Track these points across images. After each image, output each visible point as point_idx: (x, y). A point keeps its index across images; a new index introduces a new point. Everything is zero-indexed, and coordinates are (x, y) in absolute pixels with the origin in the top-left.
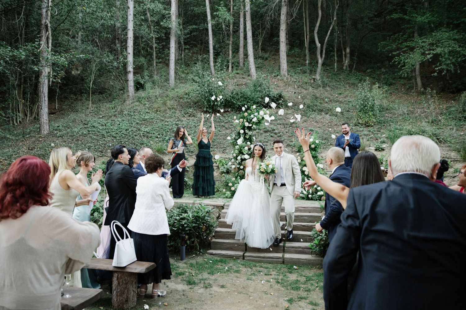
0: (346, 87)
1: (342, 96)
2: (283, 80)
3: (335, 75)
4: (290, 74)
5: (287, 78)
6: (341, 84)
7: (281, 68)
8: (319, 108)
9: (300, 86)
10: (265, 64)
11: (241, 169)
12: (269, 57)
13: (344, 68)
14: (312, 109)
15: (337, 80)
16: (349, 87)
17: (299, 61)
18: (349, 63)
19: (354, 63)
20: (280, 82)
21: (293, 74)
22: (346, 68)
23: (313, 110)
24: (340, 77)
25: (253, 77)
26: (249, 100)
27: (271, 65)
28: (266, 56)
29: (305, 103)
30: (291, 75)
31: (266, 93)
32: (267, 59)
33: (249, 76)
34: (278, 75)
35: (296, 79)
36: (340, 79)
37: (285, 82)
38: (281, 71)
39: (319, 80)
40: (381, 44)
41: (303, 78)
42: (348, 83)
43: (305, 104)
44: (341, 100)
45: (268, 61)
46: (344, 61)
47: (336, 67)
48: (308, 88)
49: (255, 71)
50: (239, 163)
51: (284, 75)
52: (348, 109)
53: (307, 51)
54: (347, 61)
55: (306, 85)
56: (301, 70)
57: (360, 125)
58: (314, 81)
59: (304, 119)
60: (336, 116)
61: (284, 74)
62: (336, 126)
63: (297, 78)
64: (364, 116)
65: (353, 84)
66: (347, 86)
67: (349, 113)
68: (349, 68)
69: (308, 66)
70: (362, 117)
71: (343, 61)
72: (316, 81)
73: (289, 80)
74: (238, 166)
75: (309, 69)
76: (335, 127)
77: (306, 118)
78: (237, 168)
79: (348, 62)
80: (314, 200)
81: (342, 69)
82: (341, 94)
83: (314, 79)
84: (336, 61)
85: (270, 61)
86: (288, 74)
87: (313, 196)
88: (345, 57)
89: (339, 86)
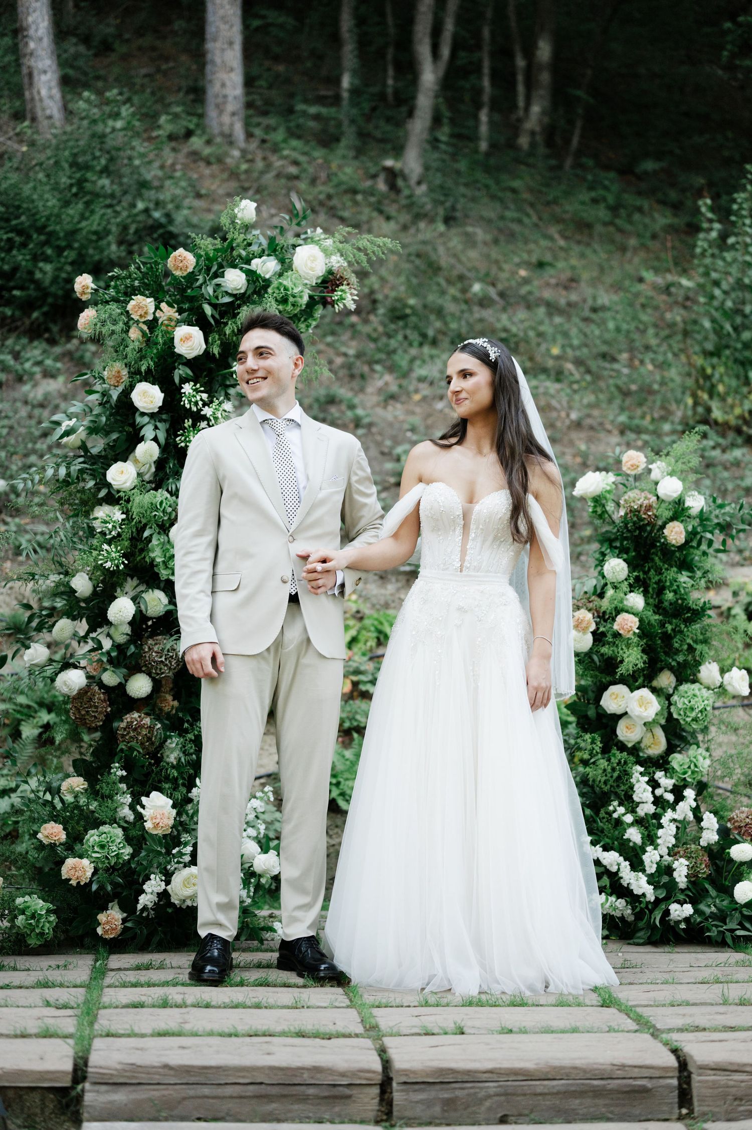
0: (551, 238)
1: (549, 275)
2: (220, 161)
3: (487, 170)
4: (258, 132)
5: (244, 152)
6: (526, 220)
7: (213, 90)
8: (454, 326)
9: (321, 204)
10: (102, 72)
11: (133, 704)
12: (120, 36)
13: (524, 141)
14: (416, 328)
15: (500, 194)
16: (566, 238)
17: (288, 81)
18: (546, 120)
19: (571, 123)
20: (207, 172)
21: (279, 136)
22: (533, 145)
23: (424, 336)
24: (516, 184)
25: (44, 124)
26: (47, 243)
27: (138, 81)
28: (107, 28)
29: (372, 292)
30: (264, 141)
31: (146, 211)
32: (105, 48)
33: (18, 116)
34: (189, 134)
35: (296, 163)
36: (514, 191)
37: (234, 175)
38: (212, 113)
39: (419, 183)
40: (739, 25)
41: (334, 166)
42: (558, 220)
43: (374, 302)
44: (547, 294)
45: (113, 57)
46: (521, 103)
47: (484, 129)
48: (364, 218)
49: (56, 93)
50: (119, 648)
51: (222, 134)
52: (604, 348)
53: (347, 22)
54: (536, 109)
55: (356, 203)
56: (317, 117)
57: (712, 434)
58: (393, 187)
59: (380, 383)
60: (558, 380)
61: (226, 129)
62: (583, 435)
63: (302, 159)
64: (734, 383)
65: (583, 227)
66: (553, 231)
67: (616, 366)
68: (550, 142)
69: (354, 103)
70: (721, 388)
71: (515, 106)
72: (400, 183)
73: (260, 165)
74: (110, 678)
75: (353, 121)
76: (574, 435)
77: (388, 378)
78: (99, 695)
79: (544, 113)
80: (720, 944)
81: (511, 144)
82: (541, 265)
83: (392, 176)
84: (486, 98)
85: (125, 58)
86: (249, 135)
87: (702, 907)
88: (530, 85)
89: (515, 227)
